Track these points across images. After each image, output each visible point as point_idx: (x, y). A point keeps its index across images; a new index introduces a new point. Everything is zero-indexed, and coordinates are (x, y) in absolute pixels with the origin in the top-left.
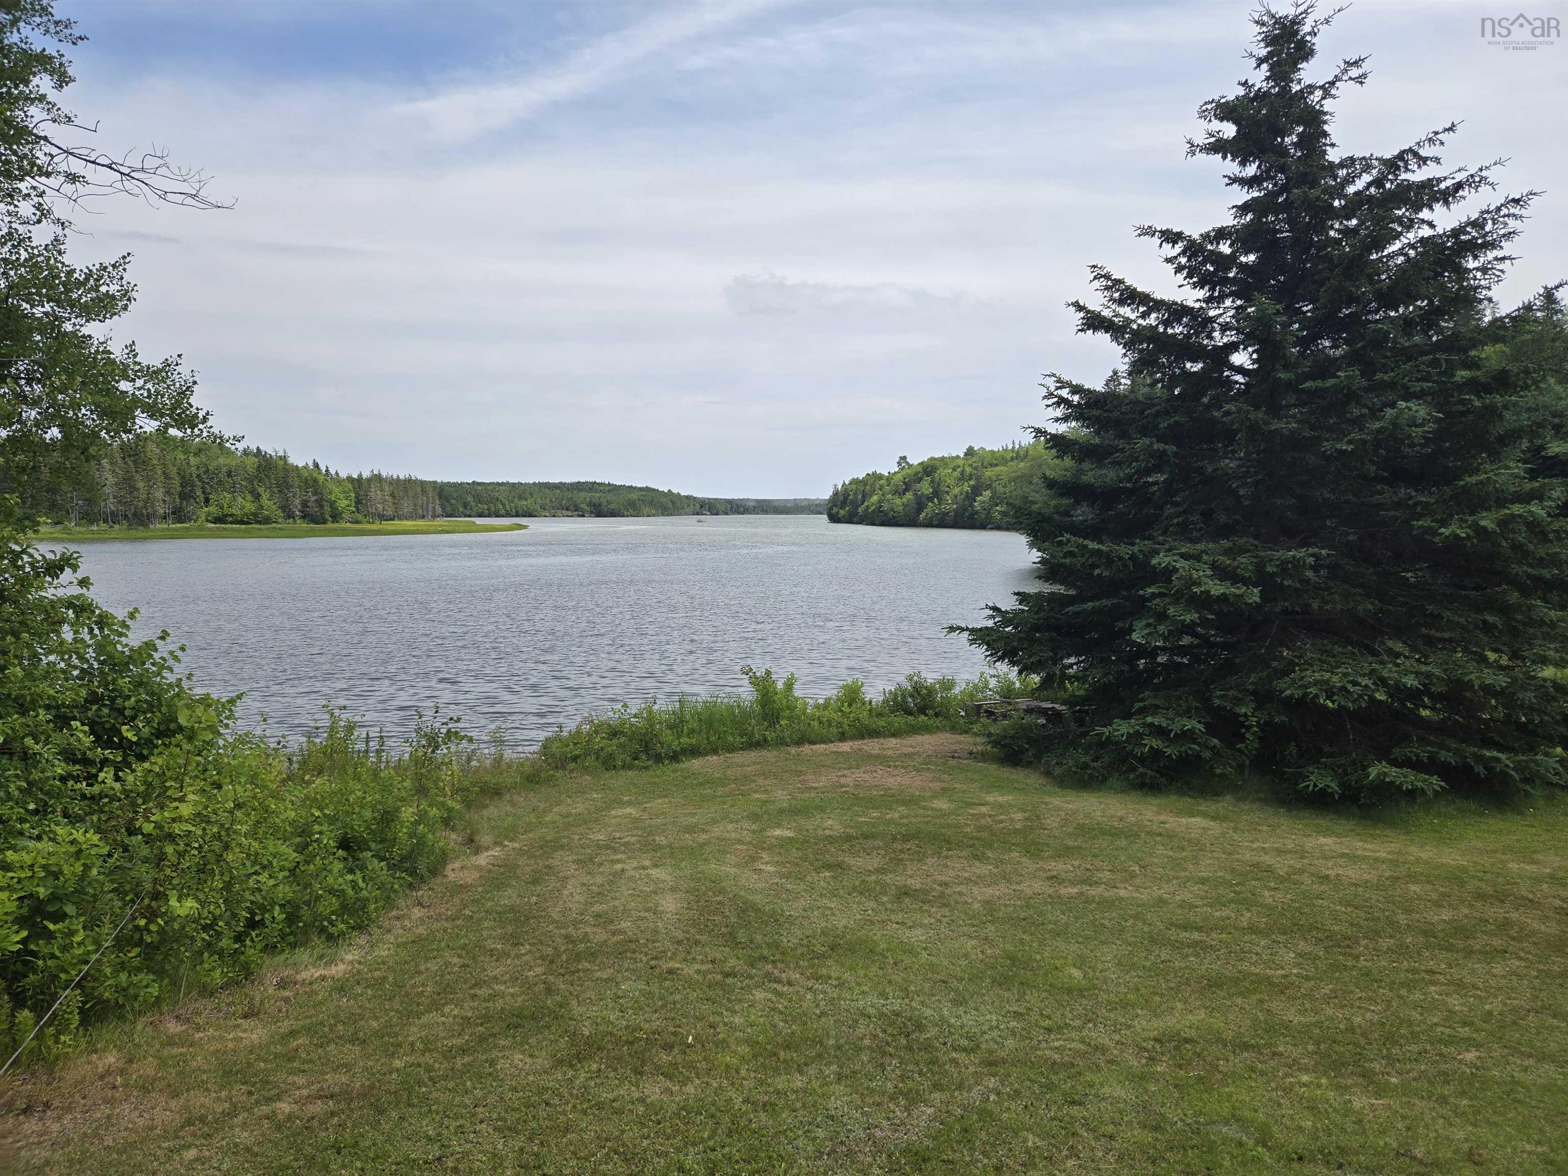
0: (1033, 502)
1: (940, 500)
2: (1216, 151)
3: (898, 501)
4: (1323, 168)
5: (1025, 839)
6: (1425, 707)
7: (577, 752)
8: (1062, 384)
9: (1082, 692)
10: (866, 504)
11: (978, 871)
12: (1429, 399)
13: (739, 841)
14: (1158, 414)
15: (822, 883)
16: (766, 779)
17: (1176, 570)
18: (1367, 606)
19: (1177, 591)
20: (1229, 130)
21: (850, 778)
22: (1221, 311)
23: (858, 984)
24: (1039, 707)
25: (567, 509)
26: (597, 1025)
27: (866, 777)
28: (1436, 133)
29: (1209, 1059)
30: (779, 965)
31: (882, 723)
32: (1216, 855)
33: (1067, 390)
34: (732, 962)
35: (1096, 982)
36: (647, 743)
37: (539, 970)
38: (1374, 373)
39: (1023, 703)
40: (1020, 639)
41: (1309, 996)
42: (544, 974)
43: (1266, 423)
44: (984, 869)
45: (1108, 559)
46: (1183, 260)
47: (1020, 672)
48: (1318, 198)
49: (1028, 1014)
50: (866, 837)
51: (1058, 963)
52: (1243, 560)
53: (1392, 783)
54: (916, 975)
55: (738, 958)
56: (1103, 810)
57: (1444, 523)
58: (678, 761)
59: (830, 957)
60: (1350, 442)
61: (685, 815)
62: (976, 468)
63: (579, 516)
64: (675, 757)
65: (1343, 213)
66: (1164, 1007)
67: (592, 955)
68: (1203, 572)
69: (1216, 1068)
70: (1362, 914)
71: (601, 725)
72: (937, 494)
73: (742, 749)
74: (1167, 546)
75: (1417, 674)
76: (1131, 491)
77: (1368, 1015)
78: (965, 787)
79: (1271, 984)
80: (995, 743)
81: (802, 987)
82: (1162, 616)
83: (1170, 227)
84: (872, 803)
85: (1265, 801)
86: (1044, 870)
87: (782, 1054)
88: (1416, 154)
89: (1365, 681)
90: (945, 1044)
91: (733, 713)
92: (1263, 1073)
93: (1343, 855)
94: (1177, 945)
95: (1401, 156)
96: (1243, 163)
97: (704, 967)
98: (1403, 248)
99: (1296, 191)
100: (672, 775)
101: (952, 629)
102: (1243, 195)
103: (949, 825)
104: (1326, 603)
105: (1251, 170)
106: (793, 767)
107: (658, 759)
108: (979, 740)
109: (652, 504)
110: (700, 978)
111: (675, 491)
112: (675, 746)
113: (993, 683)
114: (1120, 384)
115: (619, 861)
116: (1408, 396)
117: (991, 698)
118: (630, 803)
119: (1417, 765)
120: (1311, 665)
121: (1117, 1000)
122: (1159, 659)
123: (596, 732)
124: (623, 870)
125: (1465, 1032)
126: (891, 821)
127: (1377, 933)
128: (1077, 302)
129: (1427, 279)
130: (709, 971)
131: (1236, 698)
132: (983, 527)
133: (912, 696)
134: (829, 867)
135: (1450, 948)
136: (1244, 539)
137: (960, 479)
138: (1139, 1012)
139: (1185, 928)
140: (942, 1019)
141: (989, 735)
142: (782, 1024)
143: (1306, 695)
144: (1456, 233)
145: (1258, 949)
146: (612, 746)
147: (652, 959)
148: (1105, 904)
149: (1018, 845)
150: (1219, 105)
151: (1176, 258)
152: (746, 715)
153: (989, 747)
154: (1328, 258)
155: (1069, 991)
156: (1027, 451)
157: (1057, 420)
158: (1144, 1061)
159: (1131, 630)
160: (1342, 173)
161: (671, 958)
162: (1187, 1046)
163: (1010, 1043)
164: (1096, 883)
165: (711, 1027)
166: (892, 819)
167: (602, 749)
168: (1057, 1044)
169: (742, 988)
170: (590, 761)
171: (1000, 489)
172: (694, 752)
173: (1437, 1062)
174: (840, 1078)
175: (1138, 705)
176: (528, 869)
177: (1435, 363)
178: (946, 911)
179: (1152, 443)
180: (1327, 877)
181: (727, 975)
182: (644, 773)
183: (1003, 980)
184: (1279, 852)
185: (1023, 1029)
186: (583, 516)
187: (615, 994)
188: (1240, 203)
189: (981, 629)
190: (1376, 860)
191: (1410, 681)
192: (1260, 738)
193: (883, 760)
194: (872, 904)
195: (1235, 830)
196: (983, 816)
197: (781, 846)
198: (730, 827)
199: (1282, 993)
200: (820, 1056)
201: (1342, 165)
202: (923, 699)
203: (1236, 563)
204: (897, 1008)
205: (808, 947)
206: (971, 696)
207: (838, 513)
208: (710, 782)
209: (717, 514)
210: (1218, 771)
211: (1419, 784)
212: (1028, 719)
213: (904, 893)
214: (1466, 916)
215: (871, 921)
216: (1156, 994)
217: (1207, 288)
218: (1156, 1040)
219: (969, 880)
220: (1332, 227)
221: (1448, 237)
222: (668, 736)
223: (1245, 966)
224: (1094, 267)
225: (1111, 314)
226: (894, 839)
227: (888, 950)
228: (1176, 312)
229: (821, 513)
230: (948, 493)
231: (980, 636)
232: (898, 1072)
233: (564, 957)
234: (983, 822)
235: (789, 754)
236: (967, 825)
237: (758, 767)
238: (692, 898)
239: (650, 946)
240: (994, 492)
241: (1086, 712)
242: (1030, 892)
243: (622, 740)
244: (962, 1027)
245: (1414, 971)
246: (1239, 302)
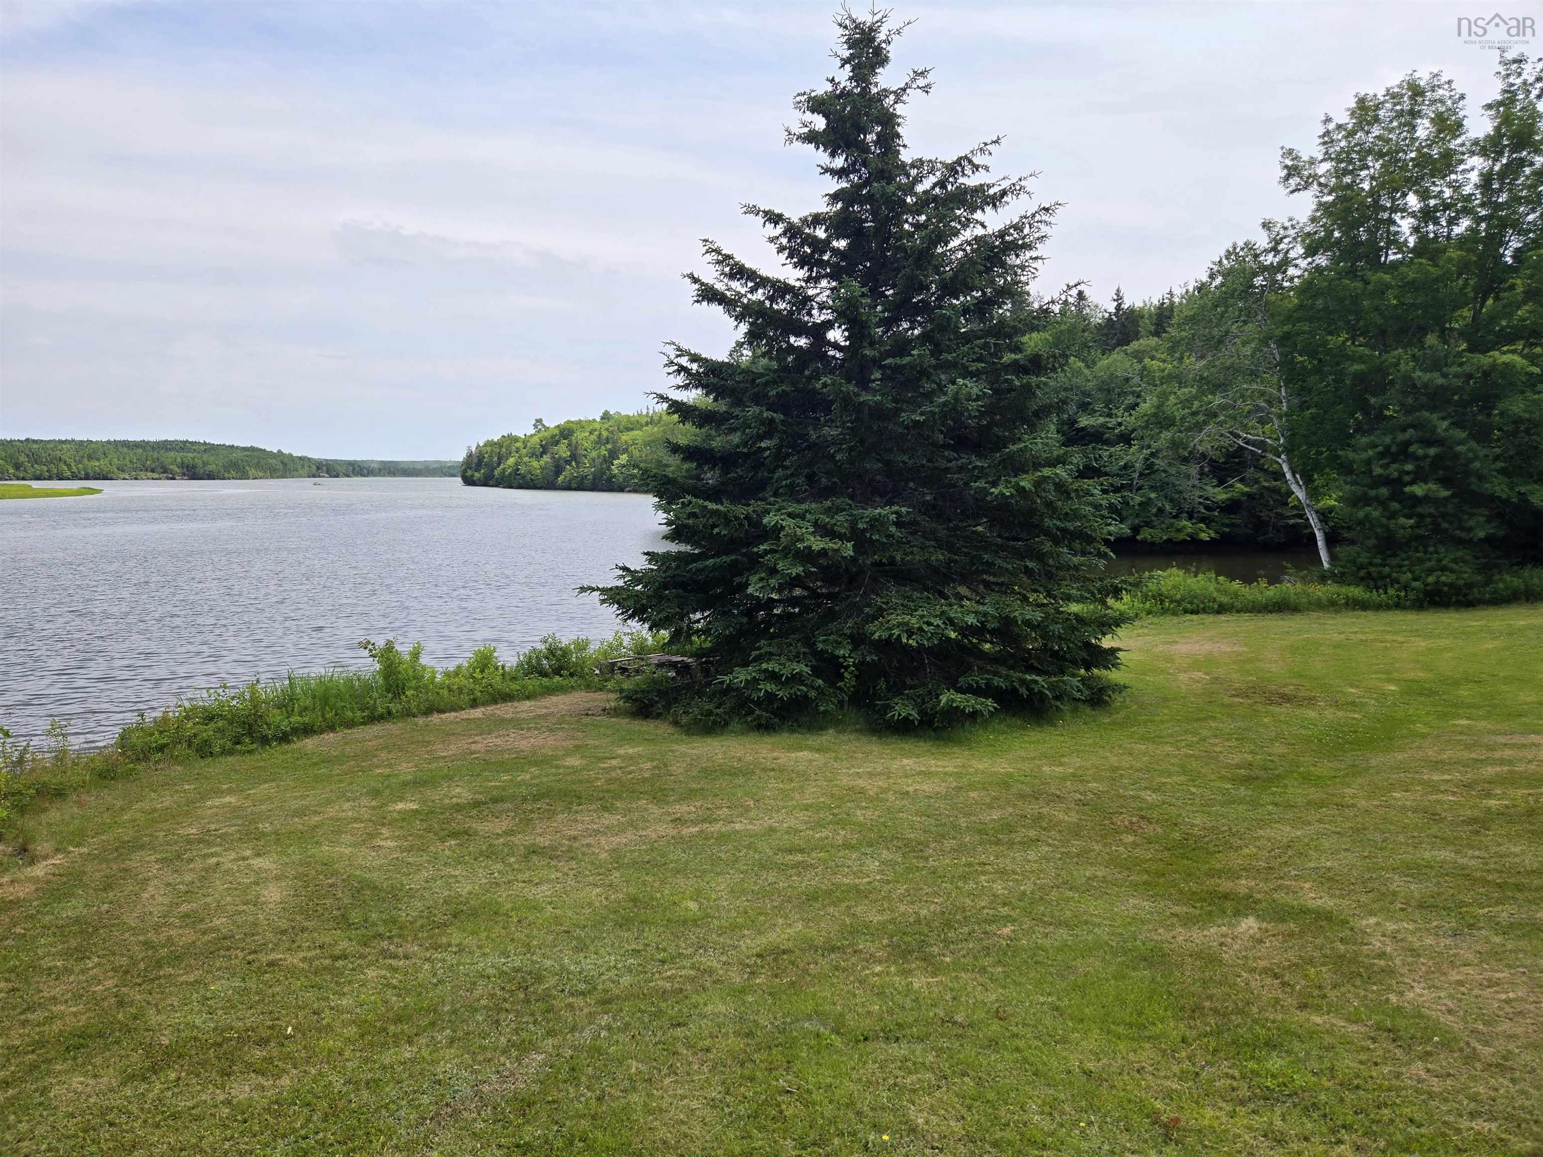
0: (666, 466)
1: (578, 463)
2: (810, 142)
3: (535, 464)
4: (897, 167)
5: (652, 786)
6: (987, 642)
7: (164, 741)
8: (682, 352)
9: (708, 645)
10: (502, 466)
11: (606, 822)
12: (984, 377)
13: (356, 820)
14: (767, 384)
15: (447, 852)
16: (389, 752)
17: (783, 528)
18: (939, 557)
19: (785, 547)
20: (820, 123)
21: (482, 744)
22: (818, 291)
23: (480, 947)
24: (670, 661)
25: (153, 471)
26: (179, 1031)
27: (498, 741)
28: (986, 144)
29: (801, 965)
30: (396, 940)
31: (515, 686)
32: (819, 783)
33: (687, 358)
34: (344, 944)
35: (709, 911)
36: (250, 726)
37: (110, 983)
38: (941, 353)
39: (655, 658)
40: (648, 597)
41: (888, 898)
42: (116, 986)
43: (857, 395)
44: (610, 819)
45: (726, 519)
46: (784, 241)
47: (650, 629)
48: (894, 194)
49: (645, 950)
50: (495, 801)
51: (676, 899)
52: (839, 518)
53: (957, 707)
54: (539, 930)
55: (350, 940)
56: (724, 753)
57: (994, 484)
58: (289, 742)
59: (451, 924)
60: (922, 414)
61: (295, 798)
62: (612, 433)
63: (168, 478)
64: (284, 738)
65: (914, 209)
66: (767, 925)
67: (176, 959)
68: (805, 529)
69: (806, 971)
70: (933, 822)
71: (194, 708)
72: (574, 457)
73: (363, 724)
74: (777, 507)
75: (976, 613)
76: (747, 456)
77: (932, 908)
78: (597, 743)
79: (858, 891)
80: (628, 698)
81: (420, 959)
82: (773, 571)
83: (772, 208)
84: (502, 767)
85: (860, 731)
86: (669, 814)
87: (392, 1028)
88: (970, 162)
89: (938, 621)
90: (563, 991)
91: (353, 687)
92: (844, 970)
93: (920, 773)
94: (782, 868)
95: (959, 162)
96: (833, 155)
97: (310, 954)
98: (962, 245)
99: (875, 184)
100: (281, 757)
101: (583, 589)
102: (834, 185)
103: (580, 781)
104: (907, 555)
105: (839, 162)
106: (420, 738)
107: (265, 741)
108: (612, 696)
109: (258, 466)
110: (305, 966)
111: (286, 451)
112: (285, 726)
113: (626, 641)
114: (742, 355)
115: (213, 855)
116: (967, 374)
117: (625, 655)
118: (230, 791)
119: (977, 691)
120: (895, 609)
121: (727, 925)
122: (775, 611)
123: (187, 717)
124: (218, 864)
125: (1005, 911)
126: (519, 784)
127: (943, 836)
128: (692, 274)
129: (980, 273)
130: (317, 957)
131: (837, 642)
132: (621, 490)
133: (547, 658)
134: (454, 835)
135: (998, 842)
136: (842, 499)
137: (597, 443)
138: (746, 932)
139: (790, 852)
140: (563, 968)
141: (621, 691)
142: (395, 998)
143: (891, 635)
144: (1002, 234)
145: (850, 863)
146: (207, 732)
147: (250, 954)
148: (722, 838)
149: (646, 793)
150: (810, 99)
151: (777, 238)
152: (368, 688)
153: (621, 703)
154: (903, 249)
155: (685, 922)
156: (661, 417)
157: (678, 387)
158: (746, 976)
159: (747, 585)
160: (914, 172)
161: (273, 950)
162: (785, 957)
163: (626, 980)
164: (715, 820)
165: (315, 1013)
166: (523, 780)
167: (195, 735)
168: (669, 973)
169: (353, 969)
170: (180, 750)
171: (636, 453)
172: (307, 731)
173: (981, 939)
174: (452, 1041)
175: (755, 653)
176: (98, 875)
177: (986, 346)
178: (573, 864)
179: (761, 412)
180: (907, 793)
181: (336, 958)
182: (248, 758)
183: (624, 922)
184: (871, 775)
185: (640, 965)
186: (173, 479)
187: (203, 996)
188: (831, 192)
189: (611, 589)
190: (946, 774)
191: (971, 620)
192: (856, 676)
193: (517, 723)
194: (499, 866)
195: (836, 759)
196: (614, 768)
197: (404, 820)
198: (347, 805)
199: (866, 897)
200: (433, 1024)
201: (913, 166)
202: (558, 660)
203: (833, 521)
204: (518, 964)
205: (428, 918)
206: (605, 653)
207: (473, 476)
208: (328, 761)
209: (337, 476)
210: (822, 709)
211: (978, 707)
212: (660, 673)
213: (533, 851)
214: (1011, 815)
215: (497, 884)
216: (760, 914)
217: (806, 268)
218: (759, 956)
219: (597, 832)
220: (907, 221)
221: (996, 237)
222: (276, 717)
223: (838, 879)
224: (706, 241)
225: (724, 288)
226: (525, 799)
227: (512, 910)
228: (780, 289)
229: (455, 476)
230: (585, 456)
231: (612, 596)
232: (513, 1025)
233: (142, 966)
234: (613, 774)
235: (416, 725)
236: (599, 779)
237: (381, 741)
238: (300, 884)
239: (248, 940)
240: (631, 456)
241: (711, 662)
242: (654, 836)
243: (220, 724)
244: (580, 973)
245: (970, 865)
246: (834, 284)
